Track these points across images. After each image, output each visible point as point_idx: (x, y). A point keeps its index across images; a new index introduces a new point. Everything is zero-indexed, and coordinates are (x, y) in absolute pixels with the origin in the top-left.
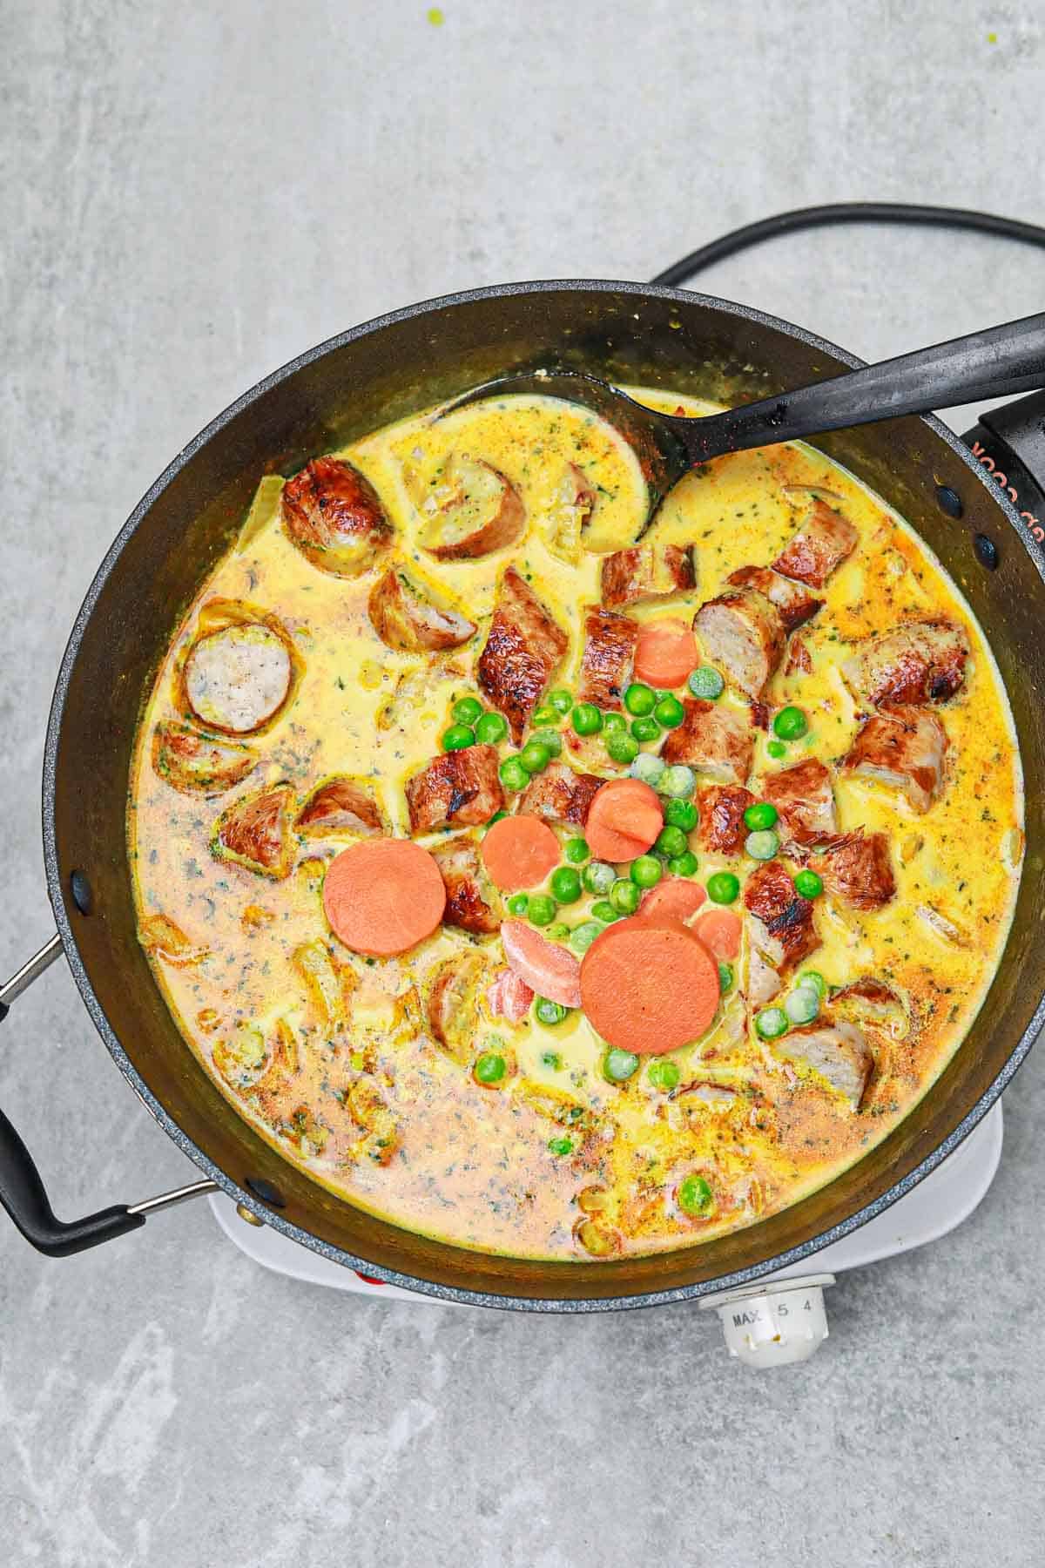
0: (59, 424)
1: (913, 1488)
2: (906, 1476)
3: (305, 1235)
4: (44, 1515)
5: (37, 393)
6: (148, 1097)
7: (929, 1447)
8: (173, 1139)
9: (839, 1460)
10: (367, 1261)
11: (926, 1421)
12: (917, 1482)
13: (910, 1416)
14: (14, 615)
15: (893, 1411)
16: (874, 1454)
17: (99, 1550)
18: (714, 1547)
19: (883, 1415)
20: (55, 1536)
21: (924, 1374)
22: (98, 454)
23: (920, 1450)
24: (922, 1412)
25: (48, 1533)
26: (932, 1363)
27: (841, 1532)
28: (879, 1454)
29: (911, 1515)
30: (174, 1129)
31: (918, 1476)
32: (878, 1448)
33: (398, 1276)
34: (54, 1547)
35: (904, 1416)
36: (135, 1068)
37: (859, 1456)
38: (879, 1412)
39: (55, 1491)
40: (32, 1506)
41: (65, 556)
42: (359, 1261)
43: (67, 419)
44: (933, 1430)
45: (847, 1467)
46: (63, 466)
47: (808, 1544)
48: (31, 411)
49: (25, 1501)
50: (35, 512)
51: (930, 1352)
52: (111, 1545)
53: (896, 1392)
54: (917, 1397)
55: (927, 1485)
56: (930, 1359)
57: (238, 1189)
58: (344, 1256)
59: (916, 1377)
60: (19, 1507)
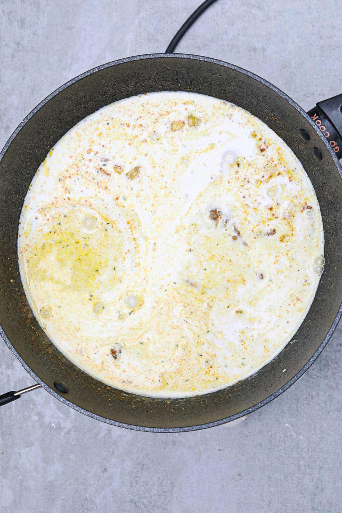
0: (20, 23)
1: (332, 388)
2: (330, 384)
3: (75, 406)
4: (38, 406)
5: (11, 12)
6: (19, 358)
7: (337, 375)
8: (28, 372)
9: (307, 380)
10: (96, 414)
11: (336, 366)
12: (333, 387)
13: (331, 365)
14: (8, 94)
15: (325, 363)
16: (319, 377)
17: (58, 417)
18: (265, 410)
19: (322, 364)
20: (43, 413)
21: (335, 350)
22: (34, 34)
23: (334, 376)
24: (335, 363)
25: (40, 413)
26: (339, 346)
27: (308, 404)
28: (321, 377)
29: (331, 398)
30: (28, 369)
31: (334, 384)
32: (320, 375)
33: (108, 420)
34: (42, 417)
35: (329, 365)
36: (14, 347)
37: (314, 378)
38: (320, 363)
39: (42, 398)
40: (34, 404)
41: (25, 72)
42: (94, 415)
43: (22, 22)
44: (339, 369)
45: (310, 382)
46: (22, 38)
47: (297, 408)
48: (9, 19)
49: (32, 402)
50: (13, 56)
51: (338, 342)
52: (62, 415)
53: (326, 356)
54: (333, 358)
55: (337, 387)
56: (338, 345)
57: (51, 390)
58: (88, 413)
59: (333, 351)
60: (30, 404)
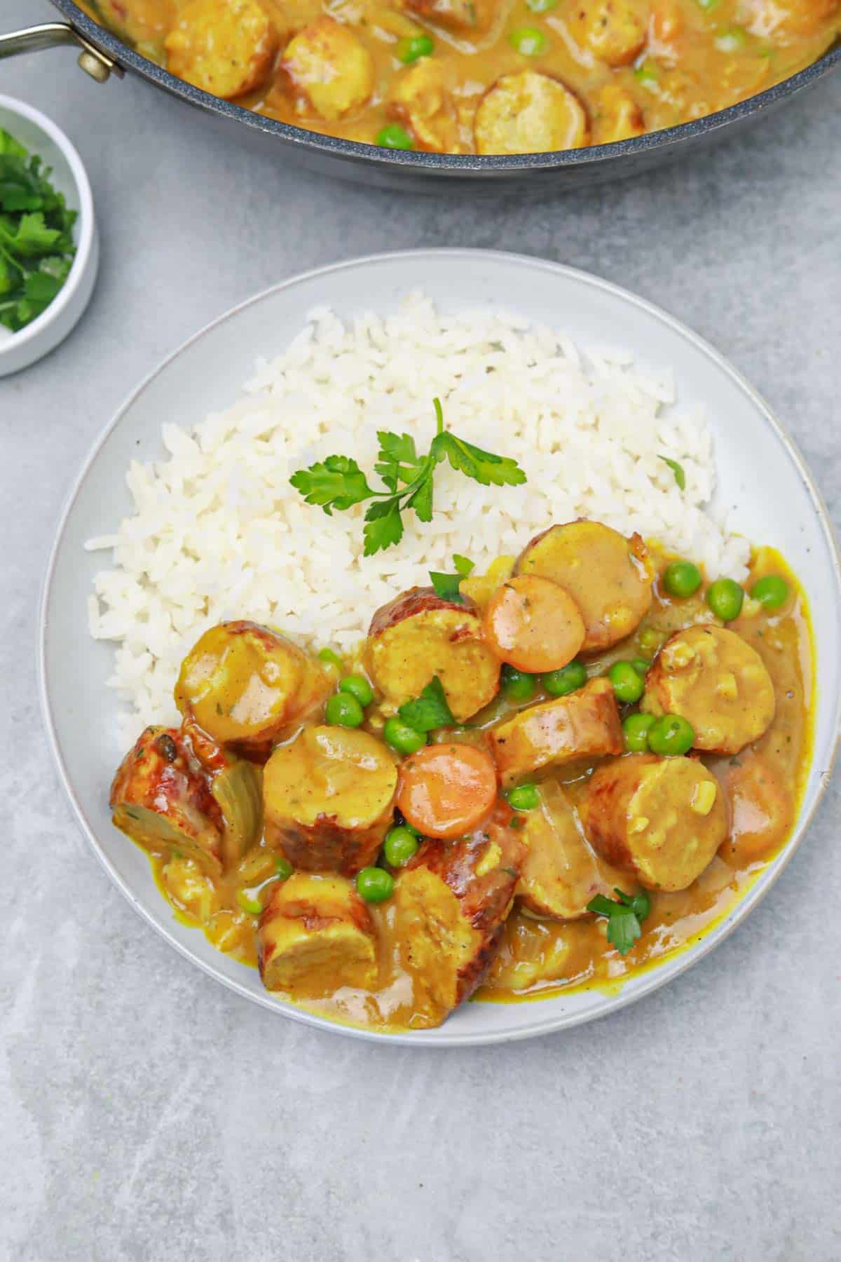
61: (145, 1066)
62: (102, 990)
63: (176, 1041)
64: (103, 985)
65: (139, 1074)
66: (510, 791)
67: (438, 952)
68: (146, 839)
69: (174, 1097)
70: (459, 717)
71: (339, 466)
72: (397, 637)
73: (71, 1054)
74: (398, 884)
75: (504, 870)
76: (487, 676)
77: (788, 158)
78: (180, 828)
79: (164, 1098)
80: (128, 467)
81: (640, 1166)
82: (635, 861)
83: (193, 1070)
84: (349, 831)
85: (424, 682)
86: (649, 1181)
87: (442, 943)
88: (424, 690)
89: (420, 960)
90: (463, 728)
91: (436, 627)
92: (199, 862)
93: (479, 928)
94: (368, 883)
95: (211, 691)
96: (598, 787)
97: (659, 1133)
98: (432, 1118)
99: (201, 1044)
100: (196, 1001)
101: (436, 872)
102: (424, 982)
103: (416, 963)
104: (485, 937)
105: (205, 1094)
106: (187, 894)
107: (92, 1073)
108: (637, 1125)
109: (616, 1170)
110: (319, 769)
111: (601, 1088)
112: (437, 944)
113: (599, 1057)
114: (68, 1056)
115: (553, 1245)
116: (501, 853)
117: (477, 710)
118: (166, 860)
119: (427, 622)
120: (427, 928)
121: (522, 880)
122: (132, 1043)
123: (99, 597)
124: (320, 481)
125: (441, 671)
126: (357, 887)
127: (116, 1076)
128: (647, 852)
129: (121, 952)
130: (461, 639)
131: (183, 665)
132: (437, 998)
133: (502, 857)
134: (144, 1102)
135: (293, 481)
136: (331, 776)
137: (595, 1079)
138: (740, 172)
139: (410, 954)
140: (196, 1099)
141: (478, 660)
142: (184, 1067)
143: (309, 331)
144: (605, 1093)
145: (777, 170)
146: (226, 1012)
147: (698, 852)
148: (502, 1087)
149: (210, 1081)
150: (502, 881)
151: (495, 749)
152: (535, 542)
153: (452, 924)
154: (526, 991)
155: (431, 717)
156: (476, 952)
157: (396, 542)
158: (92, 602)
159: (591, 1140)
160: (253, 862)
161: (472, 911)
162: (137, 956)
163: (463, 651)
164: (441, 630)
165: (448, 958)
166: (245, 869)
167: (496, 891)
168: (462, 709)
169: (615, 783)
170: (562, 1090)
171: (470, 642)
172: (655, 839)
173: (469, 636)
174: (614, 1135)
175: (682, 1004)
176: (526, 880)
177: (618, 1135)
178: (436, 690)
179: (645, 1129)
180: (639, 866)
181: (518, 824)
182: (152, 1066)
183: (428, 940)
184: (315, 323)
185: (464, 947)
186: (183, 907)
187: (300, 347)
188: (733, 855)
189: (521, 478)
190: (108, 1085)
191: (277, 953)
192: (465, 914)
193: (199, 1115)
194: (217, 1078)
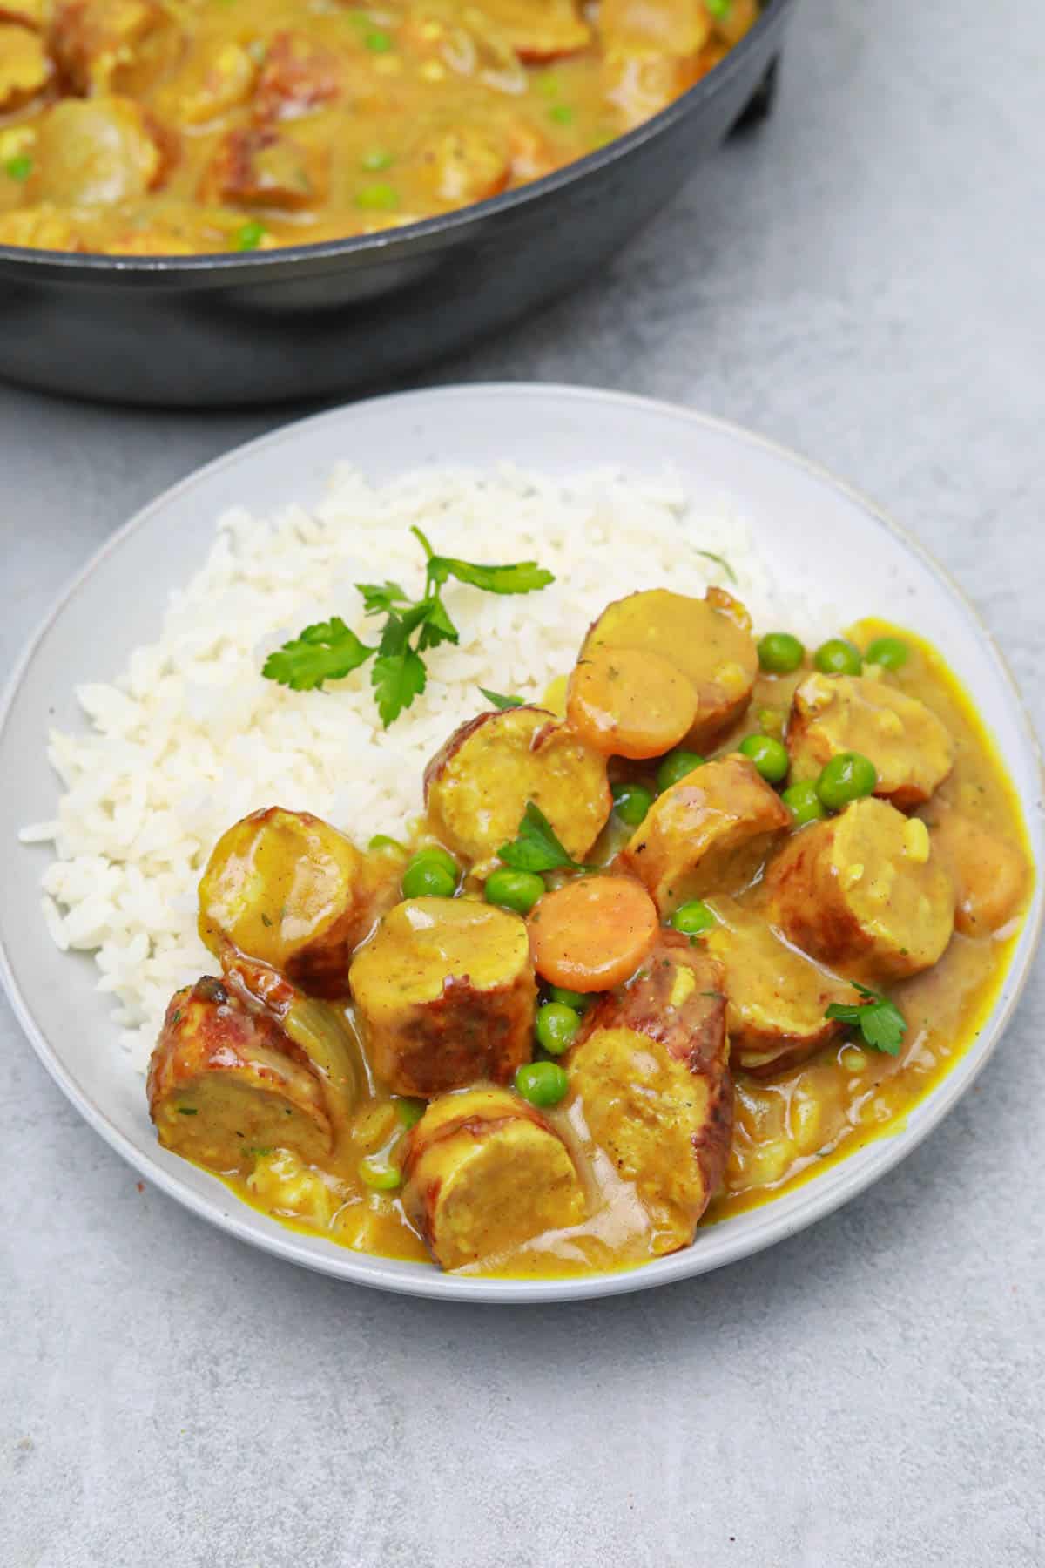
61: (294, 1510)
62: (201, 1431)
63: (327, 1464)
64: (202, 1424)
65: (289, 1523)
66: (672, 916)
67: (657, 1132)
68: (211, 1153)
69: (350, 1539)
70: (573, 854)
71: (320, 633)
72: (466, 764)
73: (185, 1528)
74: (573, 1071)
75: (703, 994)
76: (595, 783)
77: (708, 288)
78: (263, 1079)
79: (335, 1544)
80: (46, 741)
81: (1011, 1413)
82: (864, 928)
83: (363, 1493)
84: (491, 995)
85: (518, 815)
86: (1031, 1428)
87: (660, 1117)
88: (521, 826)
89: (635, 1160)
90: (583, 870)
91: (512, 737)
92: (296, 1148)
93: (698, 1073)
94: (532, 1082)
95: (247, 907)
96: (781, 876)
97: (1017, 1364)
98: (712, 1447)
99: (363, 1457)
100: (336, 1404)
101: (619, 1026)
102: (650, 1187)
103: (633, 1166)
104: (712, 1088)
105: (390, 1520)
106: (292, 1196)
107: (223, 1543)
108: (985, 1364)
109: (982, 1430)
110: (423, 946)
111: (918, 1334)
112: (652, 1122)
113: (899, 1296)
114: (182, 1532)
115: (940, 1556)
116: (692, 974)
117: (593, 839)
118: (247, 1169)
119: (498, 733)
120: (632, 1109)
121: (730, 1004)
122: (265, 1487)
123: (54, 898)
124: (301, 660)
125: (535, 795)
126: (520, 1091)
127: (258, 1537)
128: (874, 910)
129: (211, 1372)
130: (549, 740)
131: (200, 889)
132: (676, 1197)
133: (697, 979)
134: (309, 1559)
135: (267, 672)
136: (441, 945)
137: (906, 1323)
138: (656, 315)
139: (619, 1157)
140: (380, 1530)
141: (576, 764)
142: (348, 1493)
143: (224, 540)
144: (925, 1338)
145: (696, 303)
146: (383, 1403)
147: (934, 915)
148: (789, 1375)
149: (392, 1500)
150: (706, 1009)
151: (636, 867)
152: (594, 626)
153: (663, 1080)
154: (781, 1181)
155: (541, 857)
156: (708, 1110)
157: (421, 690)
158: (48, 905)
159: (933, 1403)
160: (368, 1118)
161: (683, 1054)
162: (235, 1371)
163: (554, 759)
164: (519, 738)
165: (672, 1133)
166: (361, 1133)
167: (703, 1023)
168: (577, 841)
169: (801, 855)
170: (870, 1353)
171: (559, 744)
172: (878, 892)
173: (556, 732)
174: (961, 1386)
175: (976, 1197)
176: (736, 1005)
177: (965, 1384)
178: (535, 823)
179: (997, 1365)
180: (872, 933)
181: (700, 945)
182: (305, 1508)
183: (638, 1122)
184: (229, 530)
185: (690, 1105)
186: (291, 1213)
187: (220, 559)
188: (974, 927)
189: (547, 578)
190: (251, 1554)
191: (443, 1195)
192: (677, 1058)
193: (392, 1550)
194: (399, 1494)
